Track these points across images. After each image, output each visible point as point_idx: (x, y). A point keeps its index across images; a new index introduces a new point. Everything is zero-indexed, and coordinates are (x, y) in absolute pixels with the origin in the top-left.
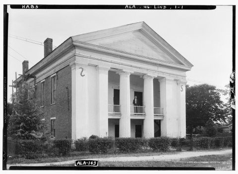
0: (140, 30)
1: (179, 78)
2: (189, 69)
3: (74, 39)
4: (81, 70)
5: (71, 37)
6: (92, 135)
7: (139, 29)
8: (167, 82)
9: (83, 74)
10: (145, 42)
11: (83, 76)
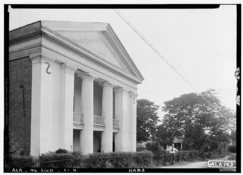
0: (103, 32)
1: (133, 90)
2: (140, 82)
3: (43, 24)
4: (46, 65)
5: (40, 21)
6: (60, 149)
7: (103, 30)
8: (123, 92)
9: (49, 71)
10: (108, 47)
11: (48, 73)
